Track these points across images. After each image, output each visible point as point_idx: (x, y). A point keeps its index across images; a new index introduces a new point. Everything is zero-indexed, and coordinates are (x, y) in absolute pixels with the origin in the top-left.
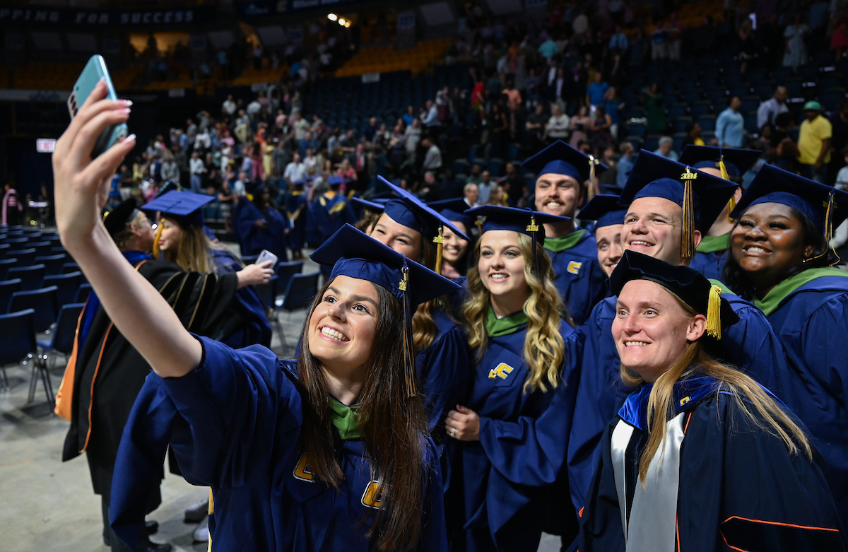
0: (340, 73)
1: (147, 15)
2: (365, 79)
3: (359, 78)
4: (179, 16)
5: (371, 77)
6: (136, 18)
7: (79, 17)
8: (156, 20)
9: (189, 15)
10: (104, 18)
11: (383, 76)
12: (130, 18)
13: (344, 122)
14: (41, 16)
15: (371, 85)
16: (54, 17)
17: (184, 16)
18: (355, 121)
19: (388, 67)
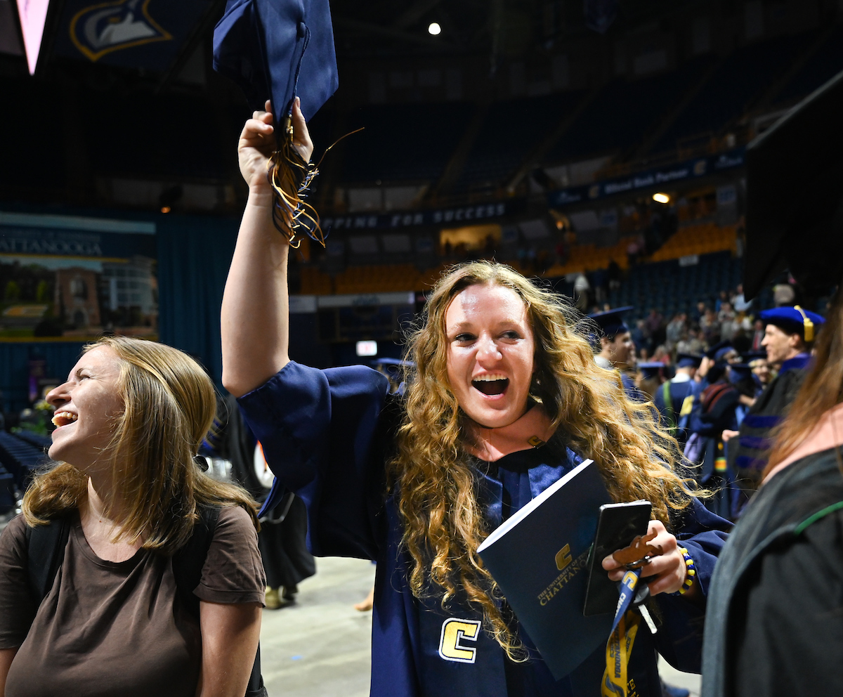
0: (657, 257)
1: (459, 212)
2: (683, 262)
3: (676, 262)
4: (490, 211)
5: (689, 259)
6: (449, 216)
7: (395, 220)
8: (468, 215)
9: (501, 209)
10: (419, 219)
11: (703, 258)
12: (443, 216)
13: (671, 308)
14: (360, 222)
15: (689, 268)
16: (372, 222)
17: (496, 210)
18: (683, 306)
19: (708, 248)
